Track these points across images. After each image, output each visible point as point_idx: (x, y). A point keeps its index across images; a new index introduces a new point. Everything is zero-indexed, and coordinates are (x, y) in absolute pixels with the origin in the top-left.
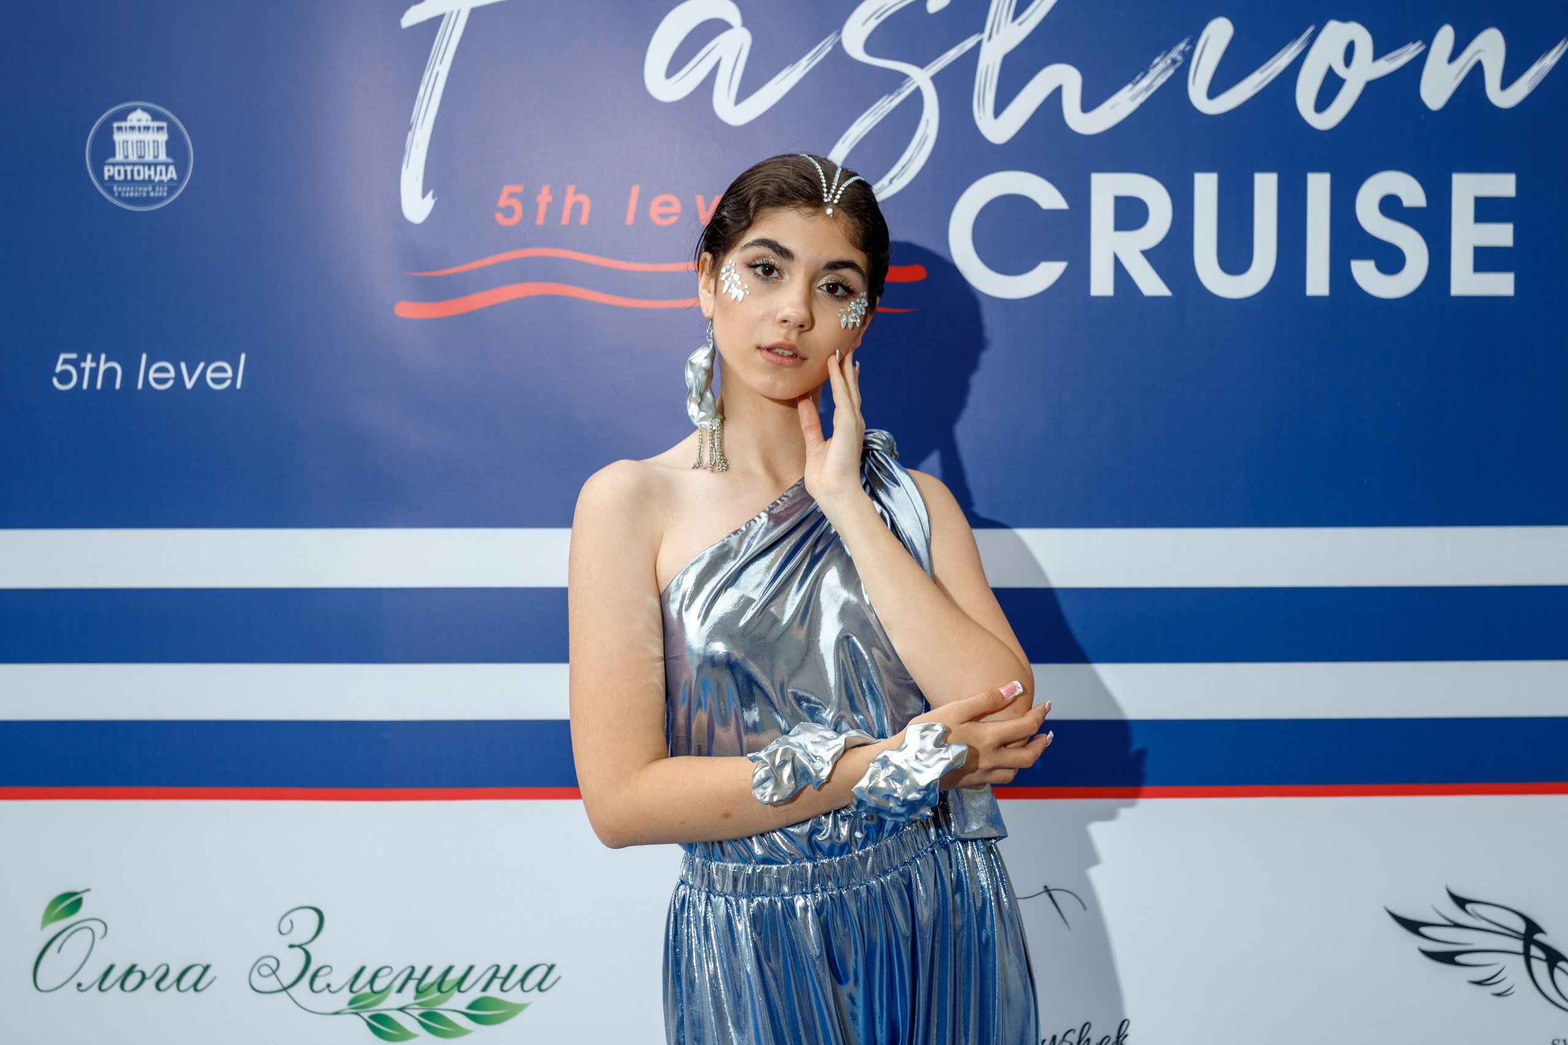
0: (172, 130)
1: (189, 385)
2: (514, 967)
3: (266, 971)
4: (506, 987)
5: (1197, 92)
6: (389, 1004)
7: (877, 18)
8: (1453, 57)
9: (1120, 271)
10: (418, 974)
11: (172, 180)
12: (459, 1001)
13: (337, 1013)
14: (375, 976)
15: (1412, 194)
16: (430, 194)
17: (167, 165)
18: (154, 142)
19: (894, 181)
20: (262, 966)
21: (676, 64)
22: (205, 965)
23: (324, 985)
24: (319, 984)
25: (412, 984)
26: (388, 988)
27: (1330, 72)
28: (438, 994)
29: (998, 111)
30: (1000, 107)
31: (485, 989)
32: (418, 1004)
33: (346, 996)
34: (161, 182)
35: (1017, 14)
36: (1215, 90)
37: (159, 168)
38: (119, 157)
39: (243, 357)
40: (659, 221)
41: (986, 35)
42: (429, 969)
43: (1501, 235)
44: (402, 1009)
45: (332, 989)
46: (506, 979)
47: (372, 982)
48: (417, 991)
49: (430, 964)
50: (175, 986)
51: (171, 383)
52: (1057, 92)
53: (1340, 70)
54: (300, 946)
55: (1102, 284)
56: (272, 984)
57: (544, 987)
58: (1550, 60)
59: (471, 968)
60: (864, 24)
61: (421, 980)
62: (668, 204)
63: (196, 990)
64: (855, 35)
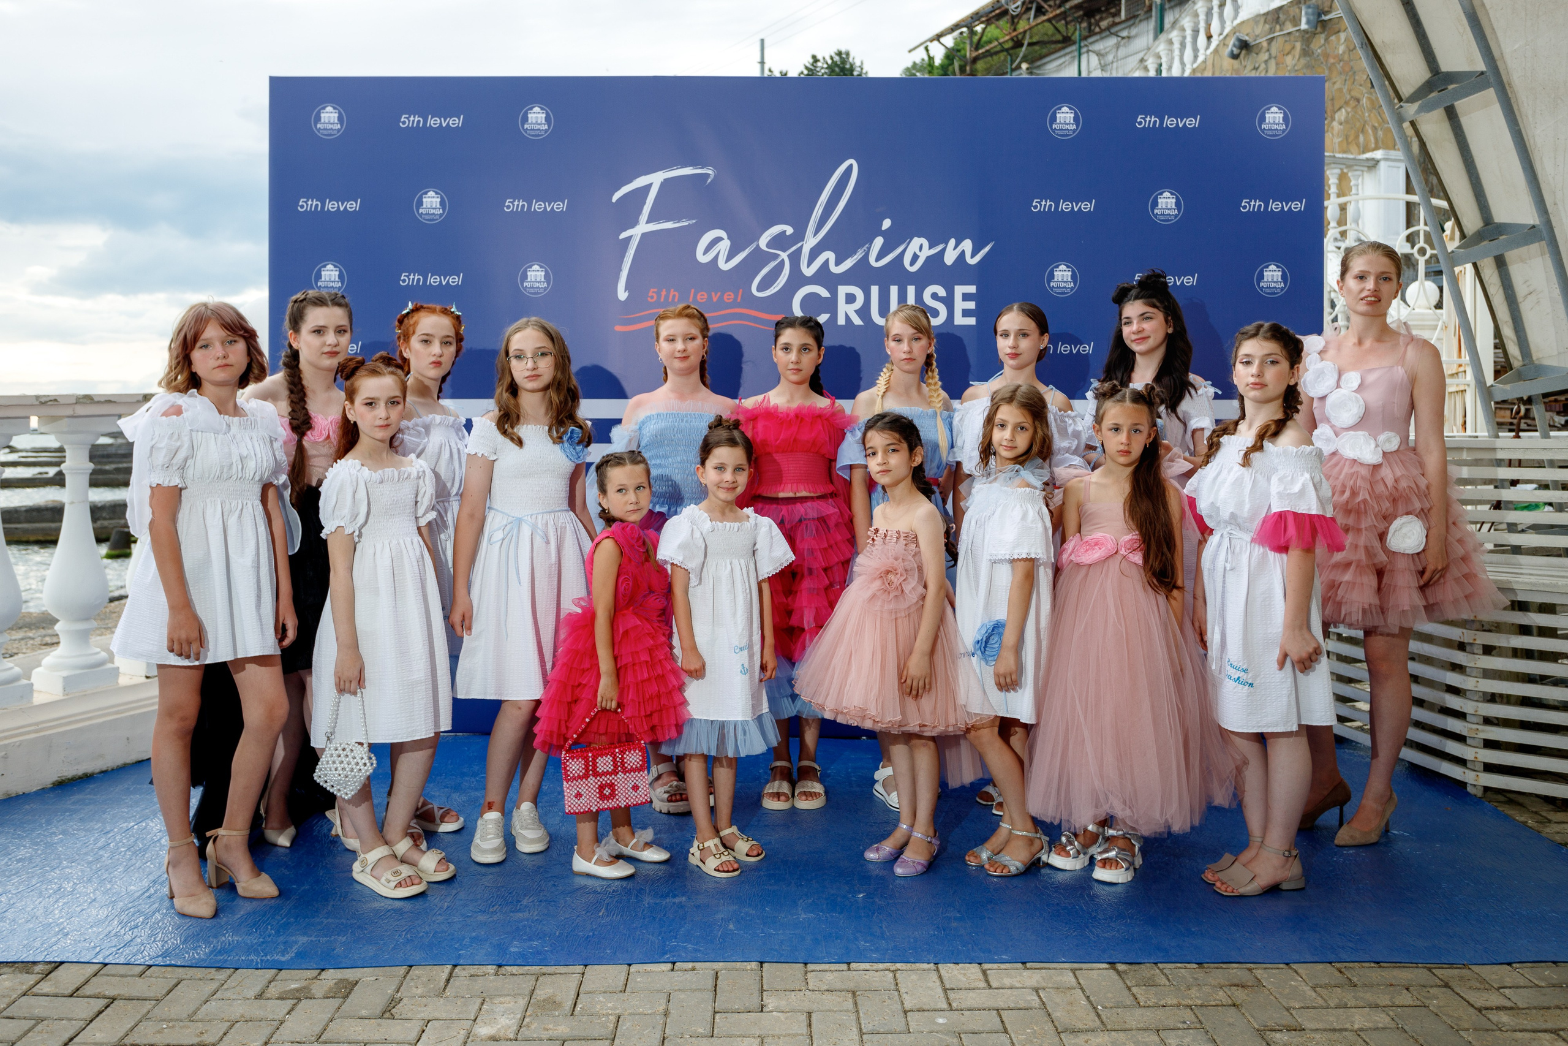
0: (546, 271)
5: (872, 260)
7: (770, 237)
8: (955, 249)
9: (847, 317)
11: (546, 287)
15: (942, 292)
16: (627, 291)
17: (544, 283)
18: (540, 275)
19: (775, 288)
21: (706, 251)
27: (915, 254)
29: (808, 266)
30: (809, 265)
34: (542, 288)
35: (815, 235)
36: (877, 260)
37: (541, 283)
38: (529, 280)
40: (700, 301)
41: (804, 243)
43: (971, 305)
52: (828, 260)
53: (918, 253)
55: (842, 321)
58: (987, 249)
60: (766, 239)
62: (703, 295)
64: (763, 242)
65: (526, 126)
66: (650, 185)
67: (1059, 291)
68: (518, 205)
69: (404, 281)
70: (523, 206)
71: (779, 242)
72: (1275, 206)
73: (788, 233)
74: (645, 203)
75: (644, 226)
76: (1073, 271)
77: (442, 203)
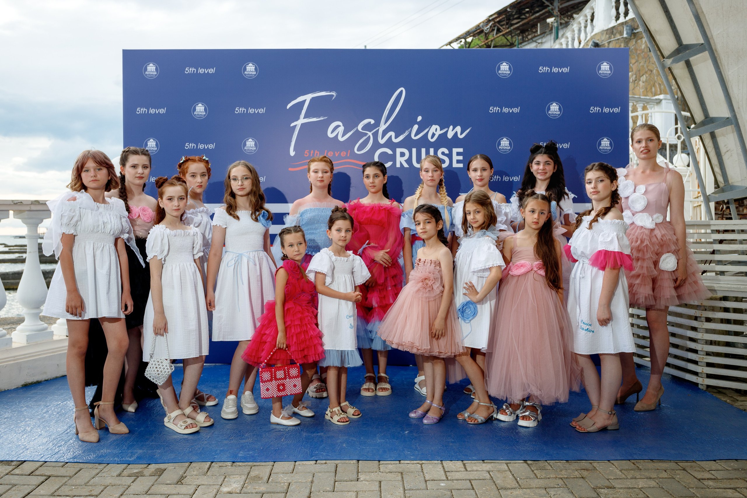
5: (413, 136)
7: (363, 125)
8: (453, 130)
9: (401, 163)
11: (255, 149)
15: (446, 151)
16: (294, 152)
17: (254, 147)
18: (252, 144)
19: (366, 150)
21: (332, 132)
27: (433, 133)
30: (382, 138)
34: (253, 150)
35: (385, 123)
36: (415, 136)
38: (247, 146)
40: (330, 156)
41: (380, 127)
43: (461, 158)
52: (391, 136)
53: (435, 132)
55: (398, 165)
58: (468, 131)
64: (360, 127)
65: (245, 73)
66: (305, 100)
67: (503, 151)
68: (242, 110)
69: (187, 147)
70: (244, 111)
71: (368, 127)
72: (606, 110)
73: (372, 123)
74: (302, 109)
75: (302, 120)
76: (510, 141)
77: (205, 109)
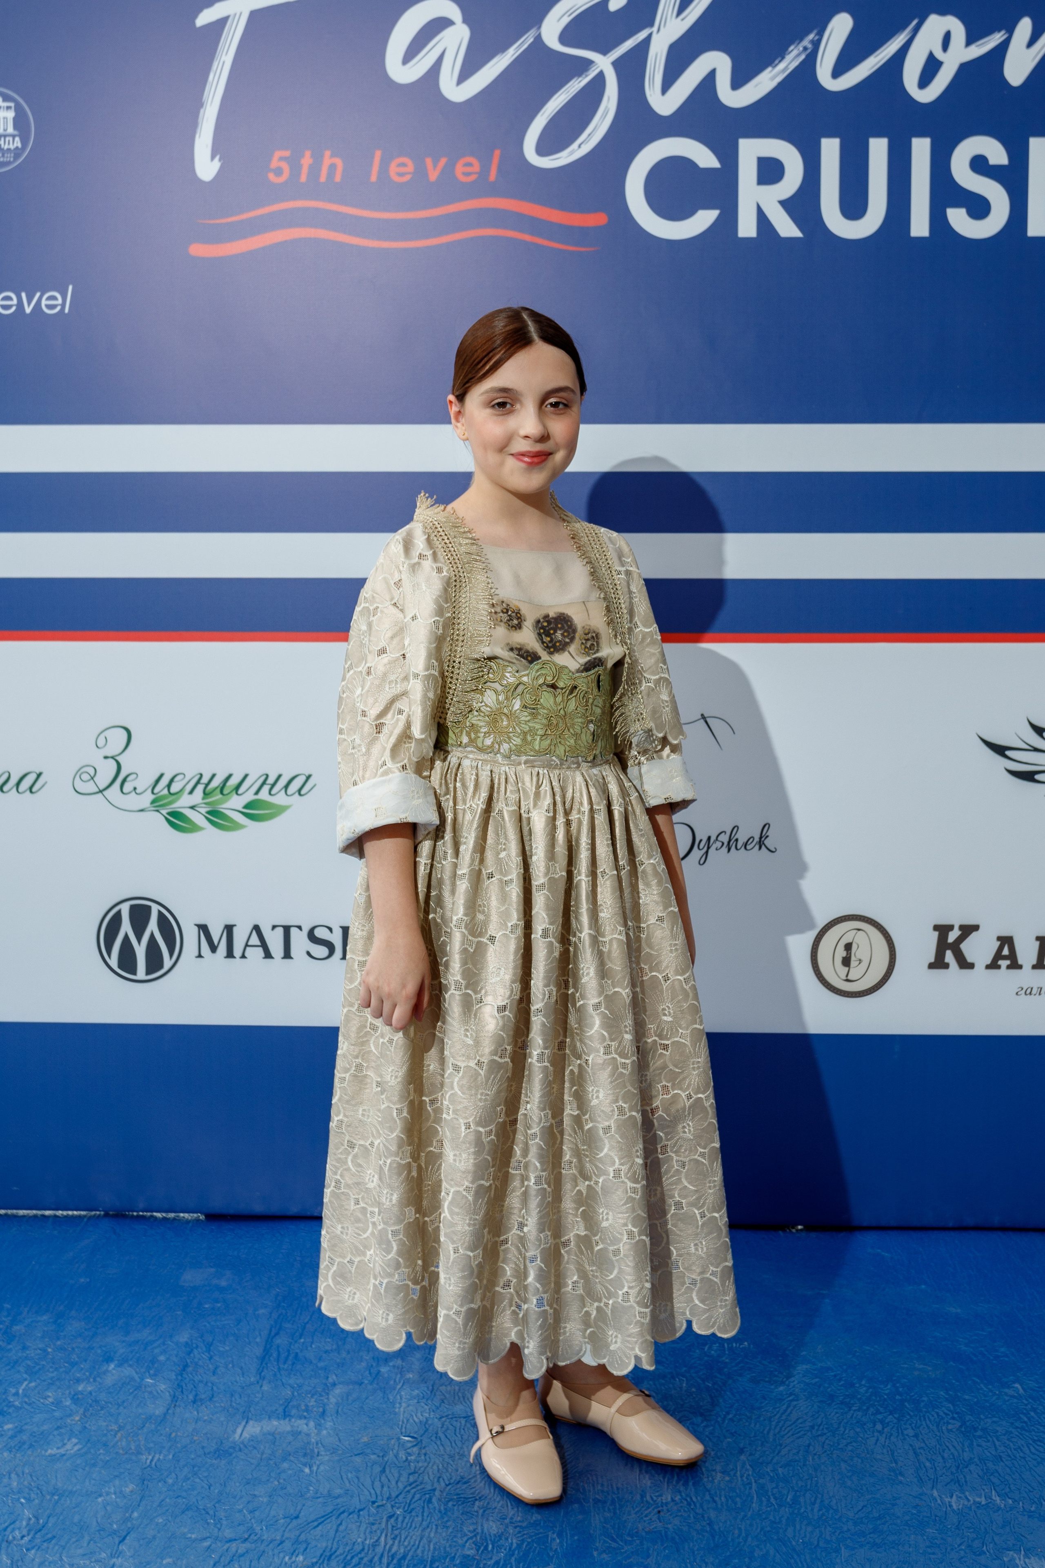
0: (19, 110)
1: (28, 310)
2: (280, 776)
3: (86, 777)
4: (273, 792)
6: (183, 803)
7: (569, 15)
10: (205, 780)
11: (17, 148)
12: (236, 802)
13: (142, 810)
14: (172, 781)
16: (217, 158)
17: (14, 136)
18: (5, 118)
19: (582, 146)
20: (82, 773)
21: (411, 53)
22: (38, 773)
23: (132, 789)
24: (128, 787)
25: (200, 788)
26: (181, 790)
28: (221, 796)
31: (257, 793)
32: (205, 803)
33: (149, 797)
34: (9, 150)
37: (7, 139)
39: (70, 288)
40: (396, 179)
41: (655, 29)
42: (214, 776)
44: (192, 808)
45: (138, 791)
46: (273, 785)
47: (169, 786)
48: (206, 794)
49: (214, 772)
50: (15, 789)
51: (14, 309)
54: (112, 758)
56: (91, 787)
57: (303, 792)
59: (246, 776)
60: (559, 20)
61: (207, 785)
62: (404, 165)
63: (31, 792)
